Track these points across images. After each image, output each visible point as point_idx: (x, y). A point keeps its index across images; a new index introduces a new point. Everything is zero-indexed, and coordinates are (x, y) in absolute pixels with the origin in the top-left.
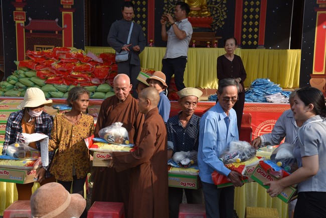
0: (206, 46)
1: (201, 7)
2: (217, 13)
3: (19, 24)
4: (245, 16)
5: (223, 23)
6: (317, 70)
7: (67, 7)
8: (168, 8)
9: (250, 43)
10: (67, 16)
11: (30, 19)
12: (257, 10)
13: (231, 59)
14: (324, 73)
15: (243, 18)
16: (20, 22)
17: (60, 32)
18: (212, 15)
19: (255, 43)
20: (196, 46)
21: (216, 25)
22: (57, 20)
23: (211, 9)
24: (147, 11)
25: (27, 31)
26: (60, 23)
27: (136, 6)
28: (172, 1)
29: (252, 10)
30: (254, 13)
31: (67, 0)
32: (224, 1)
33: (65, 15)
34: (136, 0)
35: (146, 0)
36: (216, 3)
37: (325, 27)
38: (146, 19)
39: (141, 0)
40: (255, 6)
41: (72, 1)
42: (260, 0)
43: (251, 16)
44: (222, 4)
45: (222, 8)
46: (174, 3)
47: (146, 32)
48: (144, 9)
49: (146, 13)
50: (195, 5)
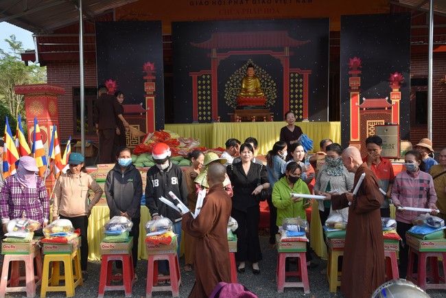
0: (263, 121)
1: (257, 89)
2: (268, 94)
4: (292, 96)
5: (274, 102)
6: (354, 138)
7: (150, 93)
8: (228, 90)
10: (150, 101)
12: (301, 91)
13: (292, 130)
14: (359, 140)
15: (290, 97)
17: (144, 114)
18: (265, 95)
19: (301, 117)
20: (256, 121)
21: (268, 103)
22: (141, 104)
23: (264, 91)
24: (211, 93)
26: (144, 106)
27: (202, 90)
28: (231, 84)
29: (297, 91)
30: (299, 94)
31: (150, 88)
32: (275, 85)
33: (149, 100)
34: (202, 85)
35: (210, 85)
36: (268, 86)
37: (358, 104)
38: (210, 100)
39: (206, 85)
40: (299, 88)
41: (153, 88)
42: (302, 83)
43: (296, 96)
44: (273, 86)
45: (273, 90)
46: (233, 86)
47: (211, 110)
48: (209, 92)
49: (210, 95)
50: (251, 88)
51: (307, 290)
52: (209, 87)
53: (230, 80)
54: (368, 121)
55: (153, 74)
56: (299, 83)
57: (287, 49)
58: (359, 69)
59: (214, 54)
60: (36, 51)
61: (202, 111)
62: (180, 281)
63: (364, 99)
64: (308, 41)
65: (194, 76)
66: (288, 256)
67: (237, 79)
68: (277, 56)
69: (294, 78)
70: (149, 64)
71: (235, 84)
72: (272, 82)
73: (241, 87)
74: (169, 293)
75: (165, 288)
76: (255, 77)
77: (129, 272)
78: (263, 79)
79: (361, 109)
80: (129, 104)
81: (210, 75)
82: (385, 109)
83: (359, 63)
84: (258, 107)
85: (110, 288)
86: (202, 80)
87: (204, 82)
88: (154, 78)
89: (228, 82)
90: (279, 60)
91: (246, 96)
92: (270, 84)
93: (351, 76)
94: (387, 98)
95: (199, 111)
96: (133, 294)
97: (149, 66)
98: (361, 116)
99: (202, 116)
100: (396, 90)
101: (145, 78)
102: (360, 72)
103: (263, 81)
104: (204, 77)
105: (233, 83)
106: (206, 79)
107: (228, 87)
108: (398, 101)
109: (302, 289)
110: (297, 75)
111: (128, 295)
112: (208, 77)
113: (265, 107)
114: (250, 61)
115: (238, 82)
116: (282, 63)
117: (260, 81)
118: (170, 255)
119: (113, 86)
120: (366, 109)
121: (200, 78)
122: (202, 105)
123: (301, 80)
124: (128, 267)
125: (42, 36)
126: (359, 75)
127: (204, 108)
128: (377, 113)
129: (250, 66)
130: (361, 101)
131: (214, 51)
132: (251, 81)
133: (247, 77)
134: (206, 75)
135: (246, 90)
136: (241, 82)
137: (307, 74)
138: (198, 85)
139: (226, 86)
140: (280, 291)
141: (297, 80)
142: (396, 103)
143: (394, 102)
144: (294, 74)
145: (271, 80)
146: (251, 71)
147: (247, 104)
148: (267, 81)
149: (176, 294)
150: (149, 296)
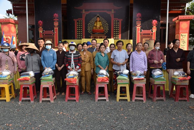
1: (100, 26)
2: (105, 28)
3: (40, 32)
4: (115, 29)
5: (107, 32)
7: (56, 26)
8: (89, 27)
9: (116, 38)
11: (44, 31)
16: (41, 31)
17: (54, 34)
18: (104, 29)
19: (118, 38)
20: (99, 38)
21: (105, 32)
22: (53, 31)
23: (103, 27)
25: (43, 34)
26: (54, 31)
27: (79, 26)
28: (90, 24)
29: (116, 27)
30: (117, 28)
31: (56, 24)
32: (108, 25)
33: (56, 29)
34: (79, 24)
35: (82, 24)
36: (105, 25)
37: (140, 32)
38: (82, 31)
39: (80, 24)
40: (117, 26)
41: (58, 24)
42: (119, 24)
43: (116, 29)
44: (107, 25)
45: (107, 27)
46: (91, 25)
47: (82, 35)
48: (81, 27)
49: (82, 28)
50: (98, 26)
51: (107, 100)
52: (81, 25)
53: (90, 23)
54: (143, 39)
55: (57, 18)
56: (117, 24)
57: (113, 10)
58: (140, 18)
59: (84, 12)
60: (12, 10)
61: (79, 35)
63: (142, 30)
64: (121, 7)
65: (75, 20)
66: (100, 86)
67: (93, 22)
68: (108, 13)
69: (116, 22)
70: (56, 14)
71: (92, 24)
72: (107, 23)
73: (94, 25)
74: (49, 101)
75: (47, 99)
76: (100, 21)
78: (103, 22)
79: (141, 34)
80: (48, 30)
81: (82, 20)
82: (150, 34)
83: (140, 15)
84: (101, 33)
85: (24, 99)
86: (79, 22)
87: (79, 23)
88: (58, 20)
89: (89, 23)
90: (110, 15)
91: (96, 29)
92: (106, 24)
93: (137, 20)
94: (151, 30)
95: (77, 35)
96: (35, 101)
97: (56, 15)
98: (141, 37)
99: (79, 37)
100: (155, 27)
101: (54, 20)
102: (141, 19)
103: (103, 23)
104: (79, 21)
105: (91, 24)
106: (80, 22)
107: (89, 25)
108: (155, 31)
109: (105, 100)
110: (117, 21)
111: (32, 102)
112: (81, 21)
113: (103, 33)
114: (98, 15)
115: (93, 23)
116: (111, 16)
117: (102, 23)
119: (41, 23)
120: (143, 34)
121: (78, 22)
122: (79, 33)
123: (118, 23)
125: (15, 3)
126: (140, 20)
127: (80, 34)
128: (147, 36)
129: (98, 17)
130: (141, 31)
131: (84, 10)
132: (98, 23)
133: (96, 21)
134: (80, 20)
135: (96, 26)
136: (94, 23)
137: (121, 20)
138: (77, 24)
139: (88, 25)
140: (96, 101)
141: (117, 23)
142: (155, 32)
143: (154, 31)
144: (116, 20)
145: (106, 23)
146: (98, 19)
147: (96, 32)
148: (105, 23)
149: (52, 102)
150: (41, 102)
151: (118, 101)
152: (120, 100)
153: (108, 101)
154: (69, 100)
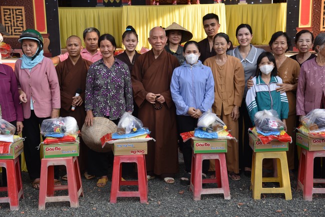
6: (303, 23)
14: (310, 26)
20: (179, 3)
51: (227, 196)
54: (323, 1)
62: (80, 191)
66: (205, 157)
74: (67, 204)
75: (61, 199)
77: (15, 180)
96: (22, 206)
109: (222, 196)
111: (14, 209)
118: (68, 161)
124: (14, 175)
140: (197, 198)
149: (75, 205)
150: (42, 207)
151: (259, 198)
152: (263, 196)
153: (229, 198)
154: (119, 199)
